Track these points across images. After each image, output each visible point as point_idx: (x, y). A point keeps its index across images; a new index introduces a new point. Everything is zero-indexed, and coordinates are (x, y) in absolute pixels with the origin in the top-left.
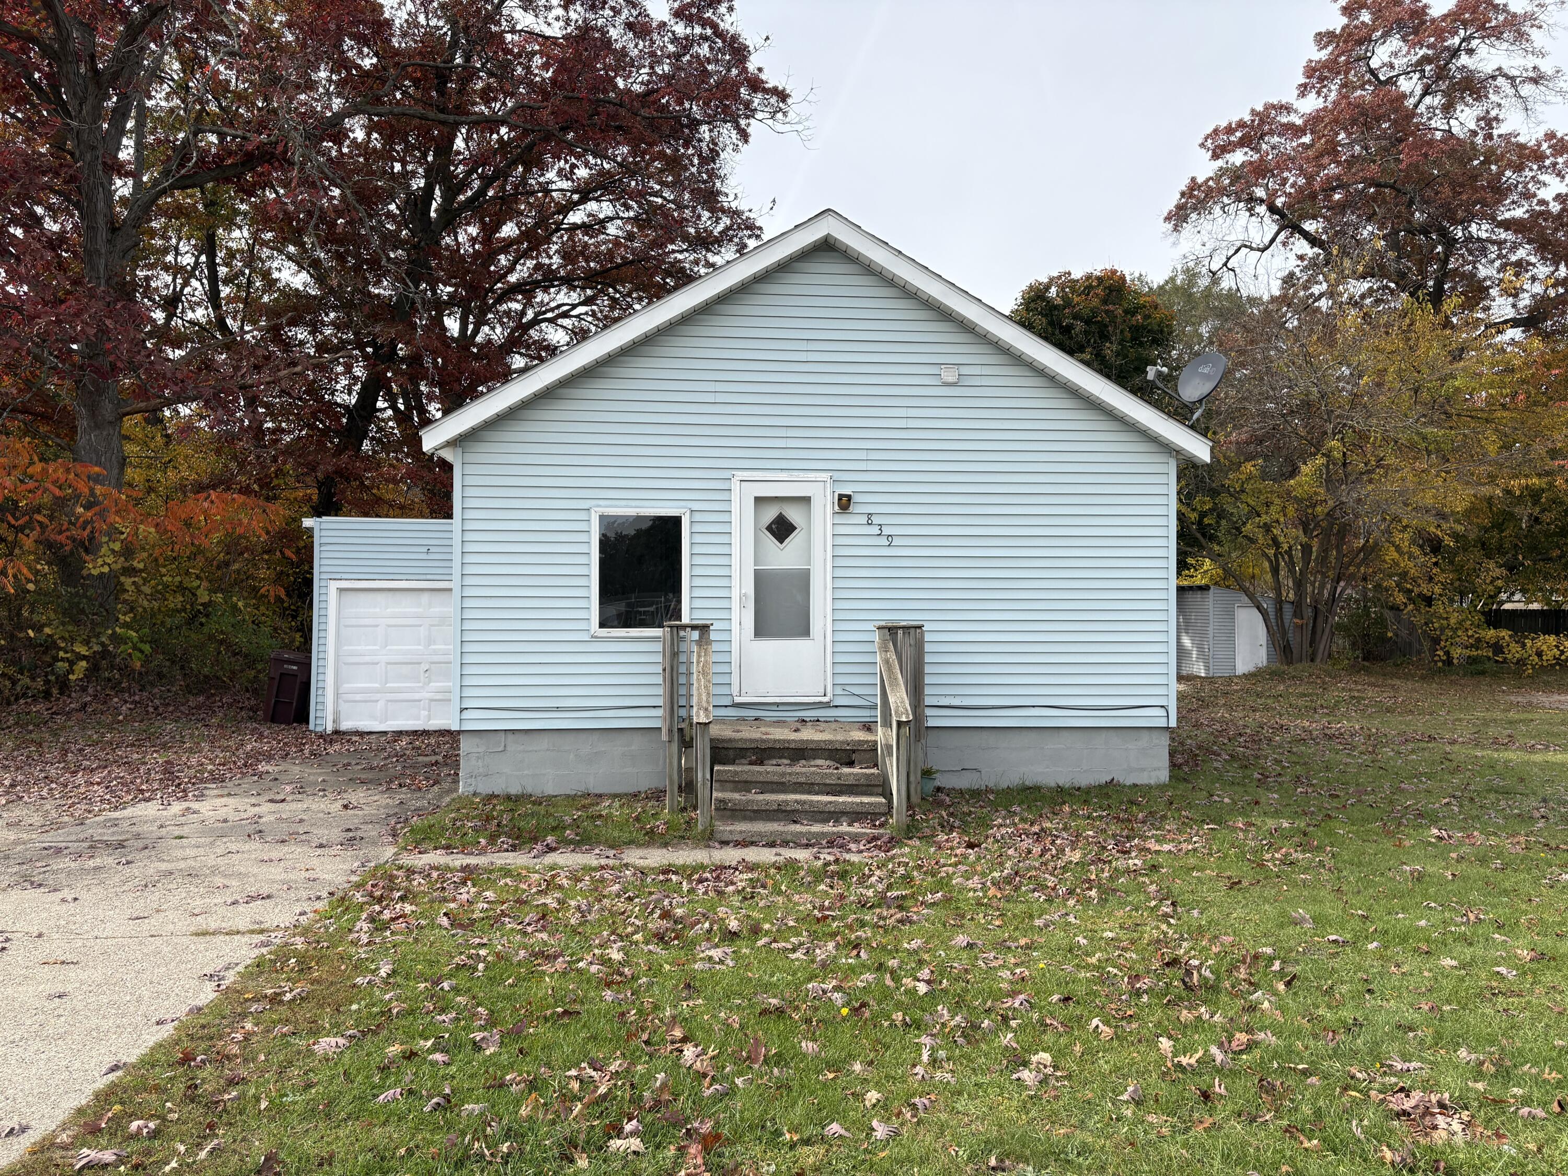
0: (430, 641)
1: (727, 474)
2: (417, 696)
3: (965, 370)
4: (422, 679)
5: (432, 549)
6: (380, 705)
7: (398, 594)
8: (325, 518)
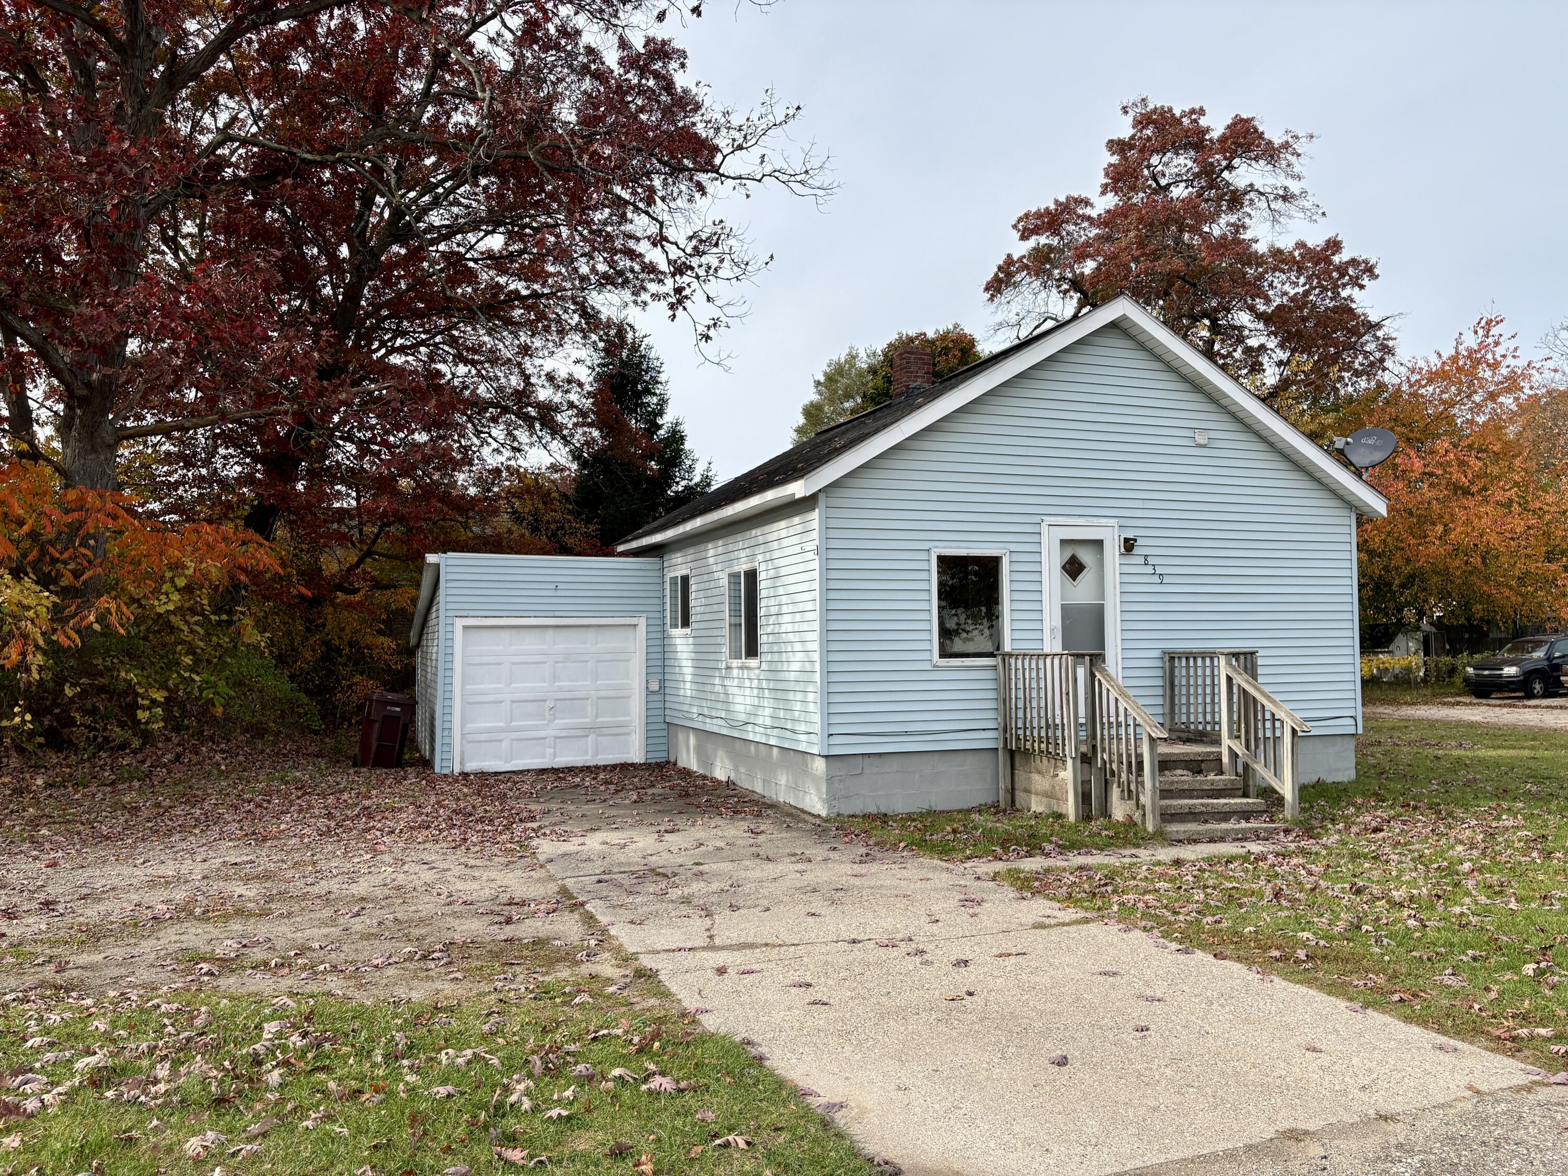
0: (555, 678)
1: (1037, 519)
2: (542, 734)
3: (1213, 435)
4: (547, 716)
5: (561, 586)
6: (505, 745)
7: (522, 631)
8: (450, 554)
